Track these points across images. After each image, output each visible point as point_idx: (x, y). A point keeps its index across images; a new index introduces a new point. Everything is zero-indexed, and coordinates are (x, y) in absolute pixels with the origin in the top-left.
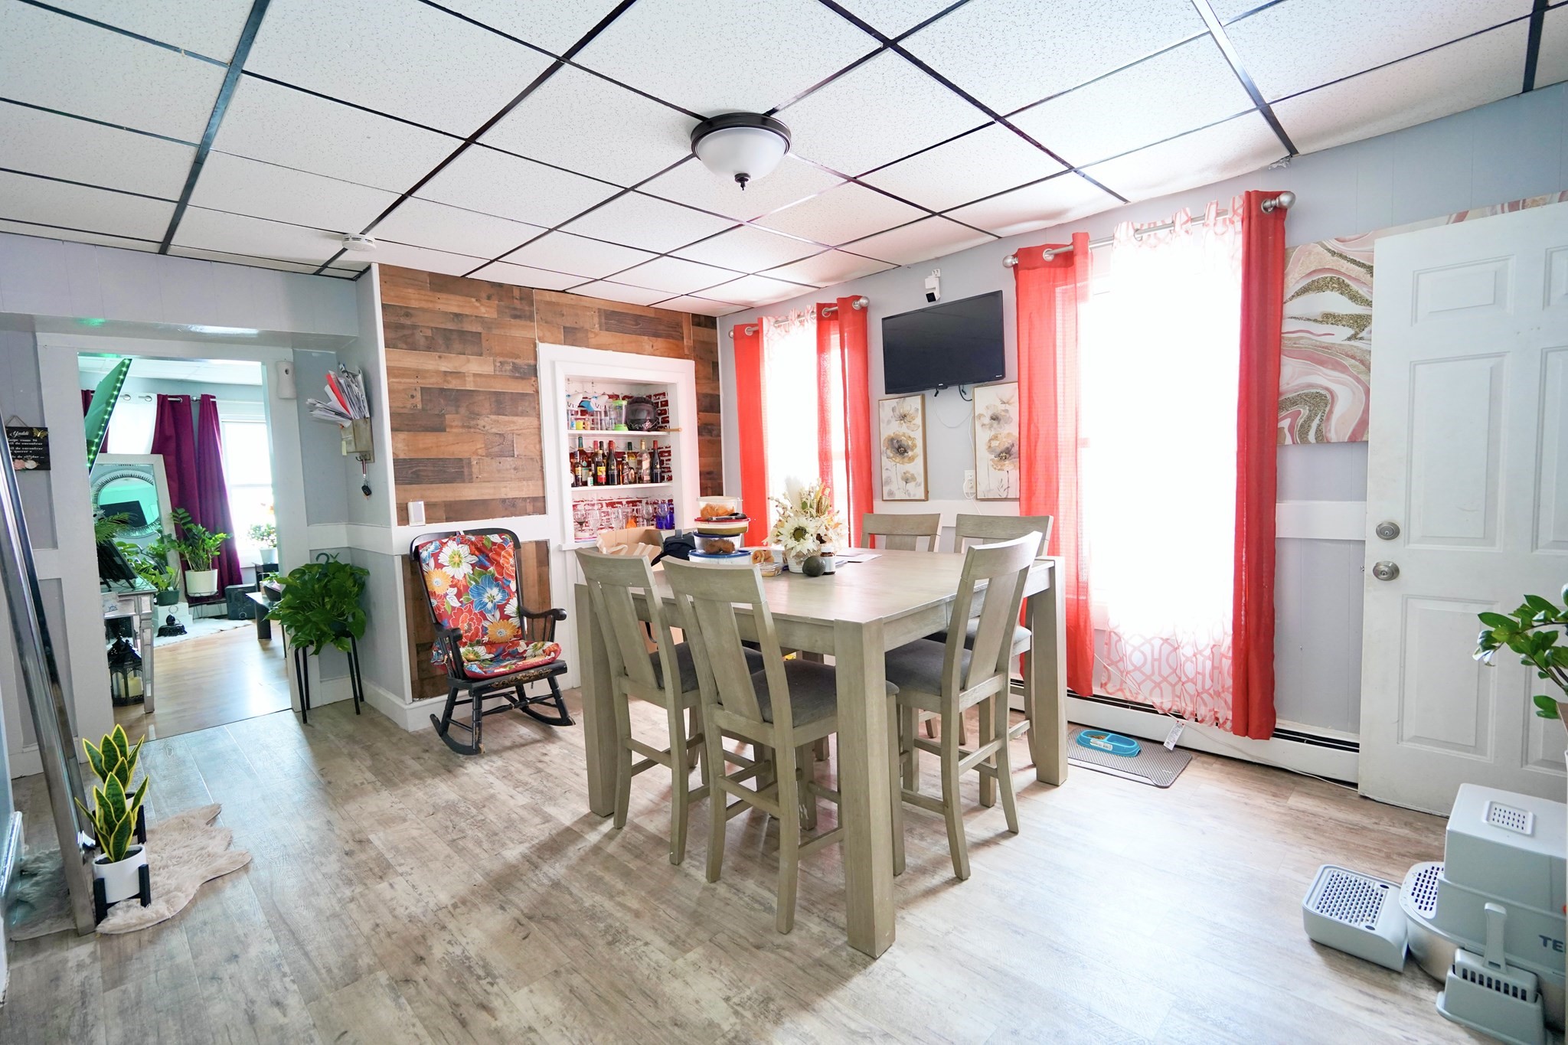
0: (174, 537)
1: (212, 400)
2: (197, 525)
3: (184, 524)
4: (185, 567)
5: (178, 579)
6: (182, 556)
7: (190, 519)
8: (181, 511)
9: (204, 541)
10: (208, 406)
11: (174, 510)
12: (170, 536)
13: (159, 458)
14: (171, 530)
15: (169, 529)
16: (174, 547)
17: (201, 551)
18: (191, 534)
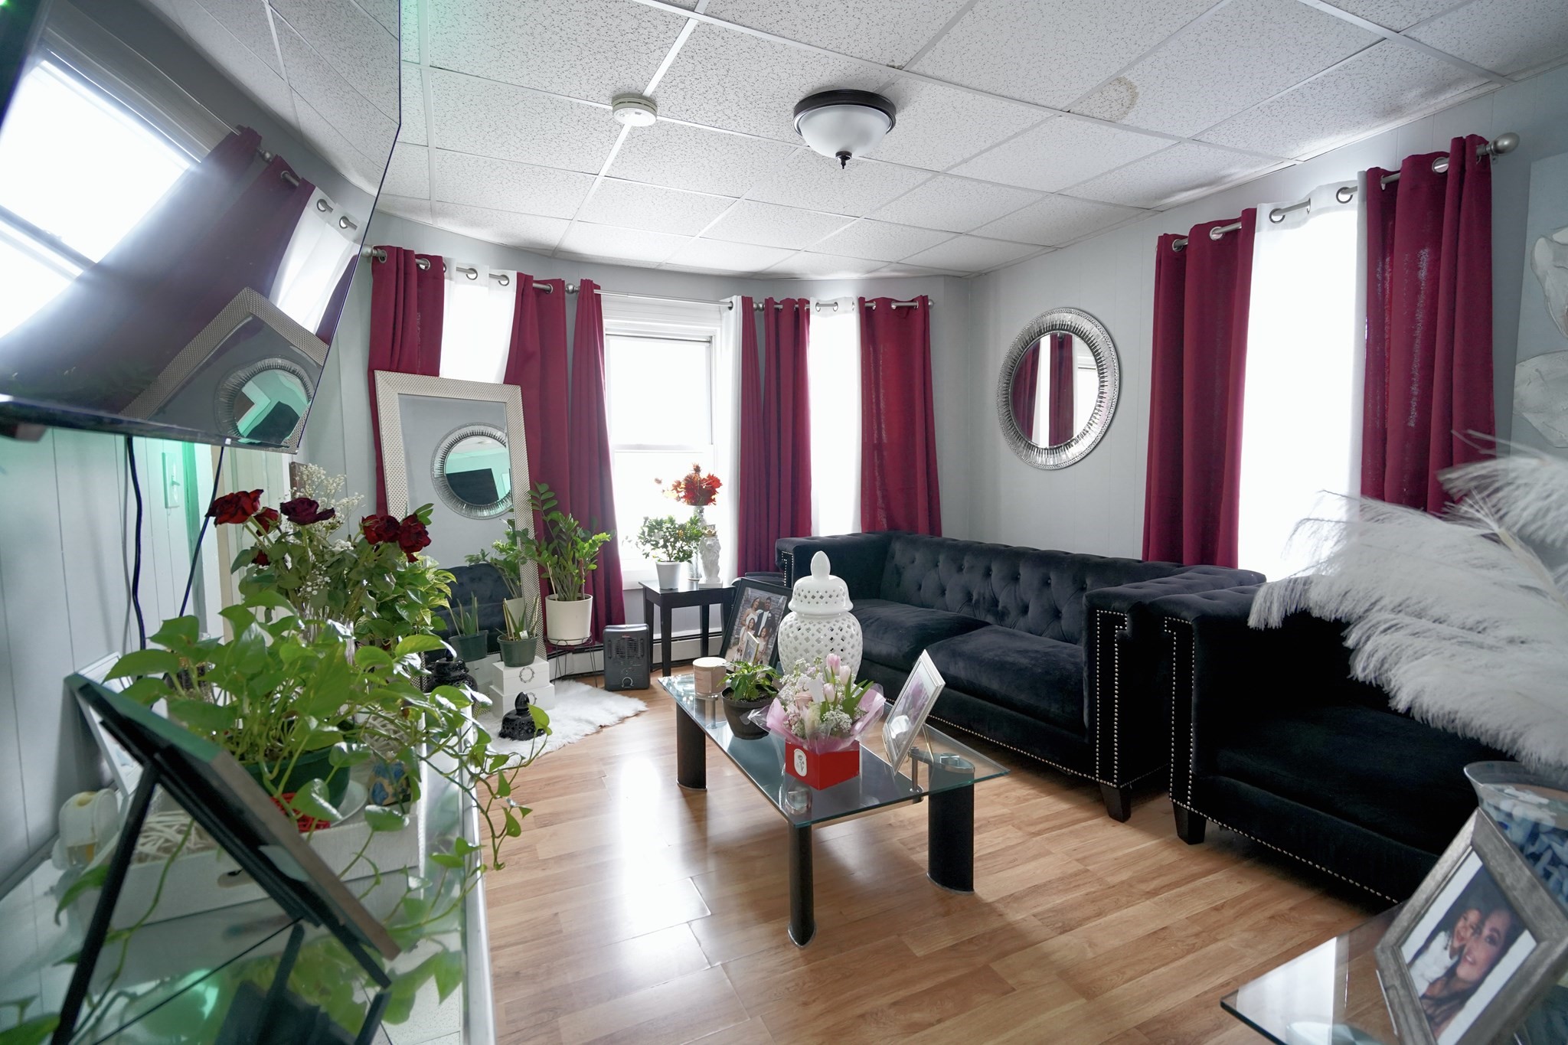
0: (531, 535)
1: (596, 291)
2: (566, 516)
3: (547, 512)
4: (546, 589)
5: (535, 619)
6: (542, 569)
7: (555, 503)
8: (543, 488)
9: (574, 544)
10: (590, 301)
11: (533, 486)
12: (526, 531)
13: (516, 391)
14: (527, 522)
15: (525, 521)
16: (532, 557)
17: (570, 563)
18: (556, 529)
